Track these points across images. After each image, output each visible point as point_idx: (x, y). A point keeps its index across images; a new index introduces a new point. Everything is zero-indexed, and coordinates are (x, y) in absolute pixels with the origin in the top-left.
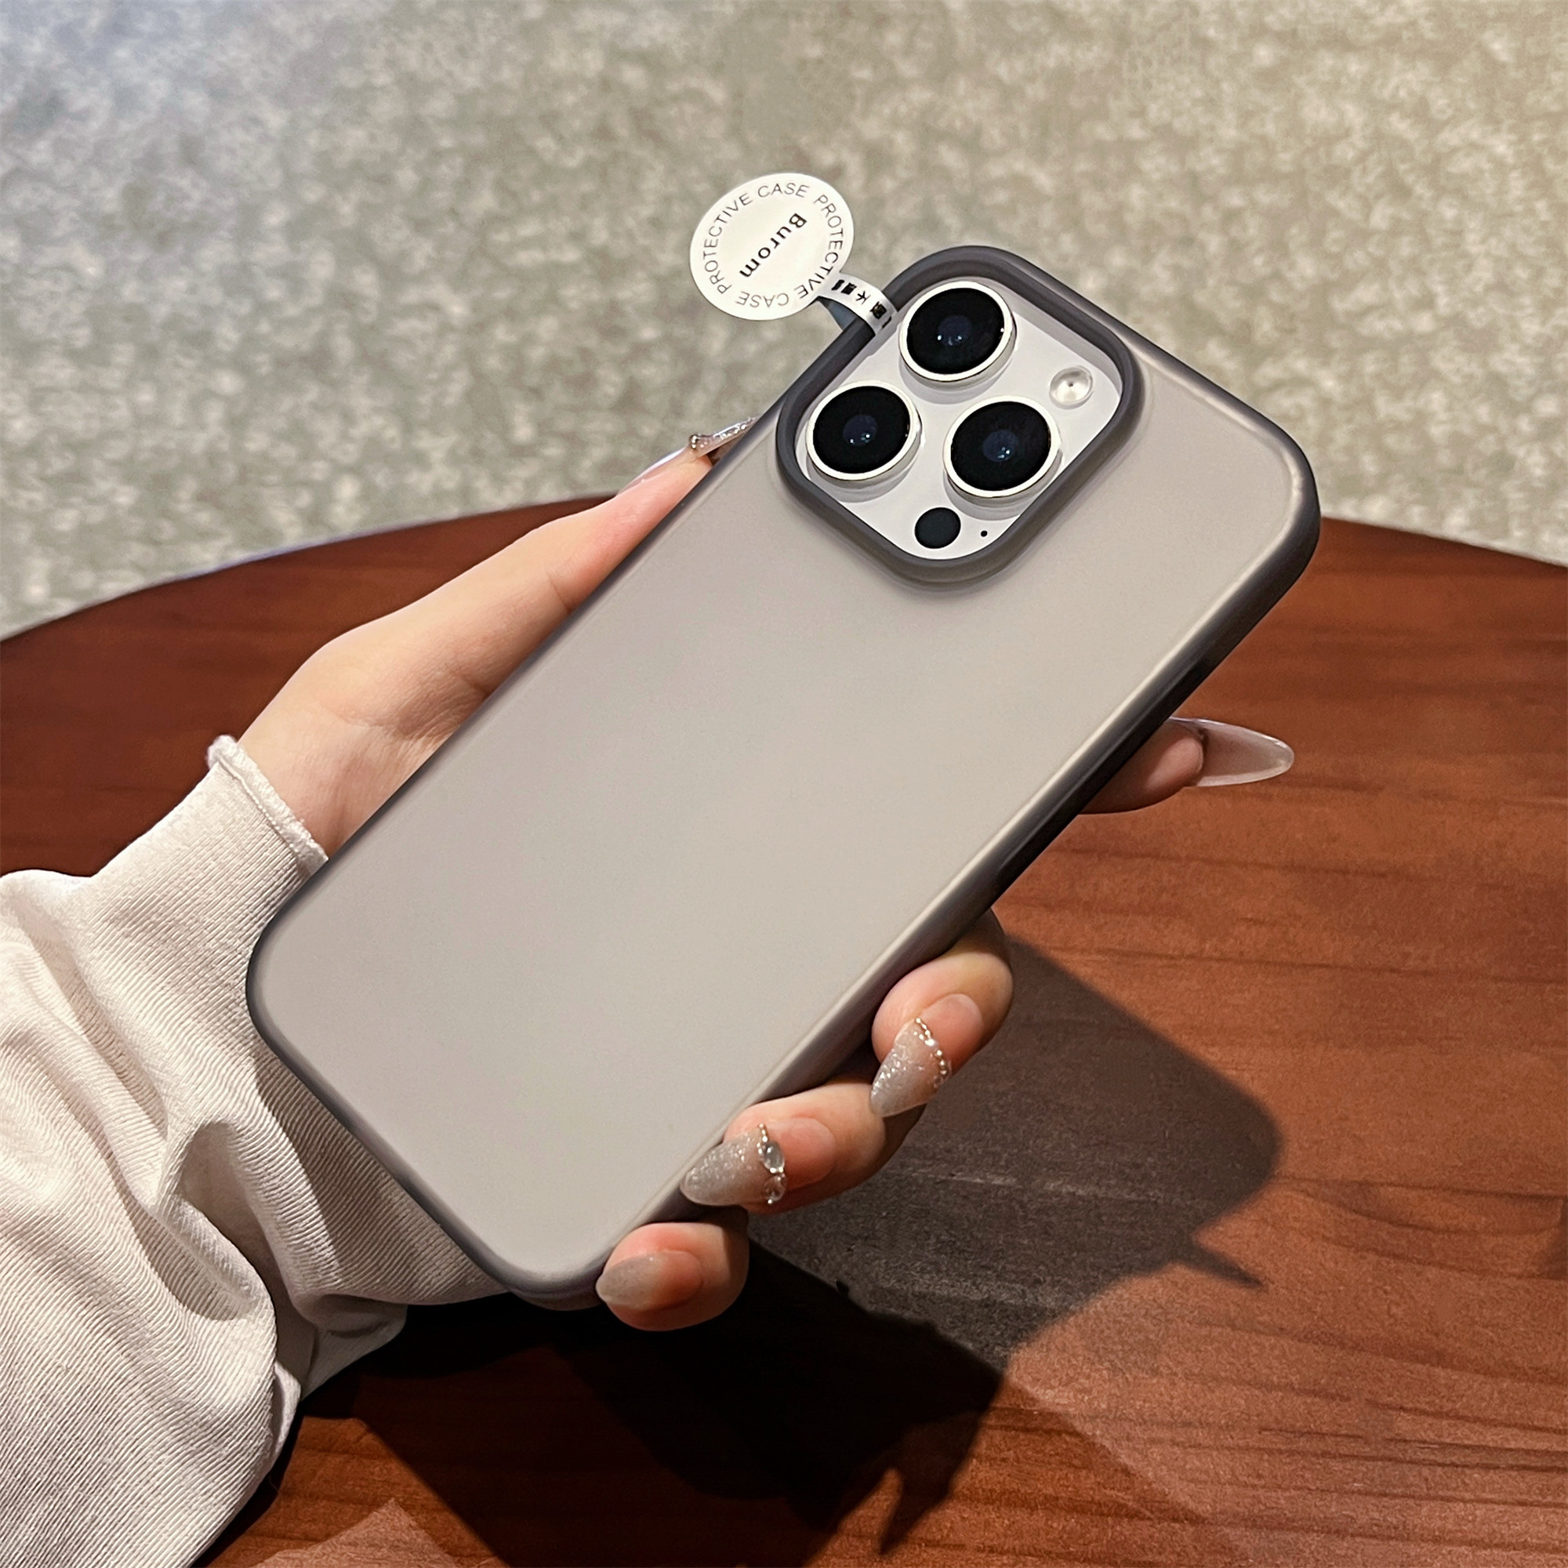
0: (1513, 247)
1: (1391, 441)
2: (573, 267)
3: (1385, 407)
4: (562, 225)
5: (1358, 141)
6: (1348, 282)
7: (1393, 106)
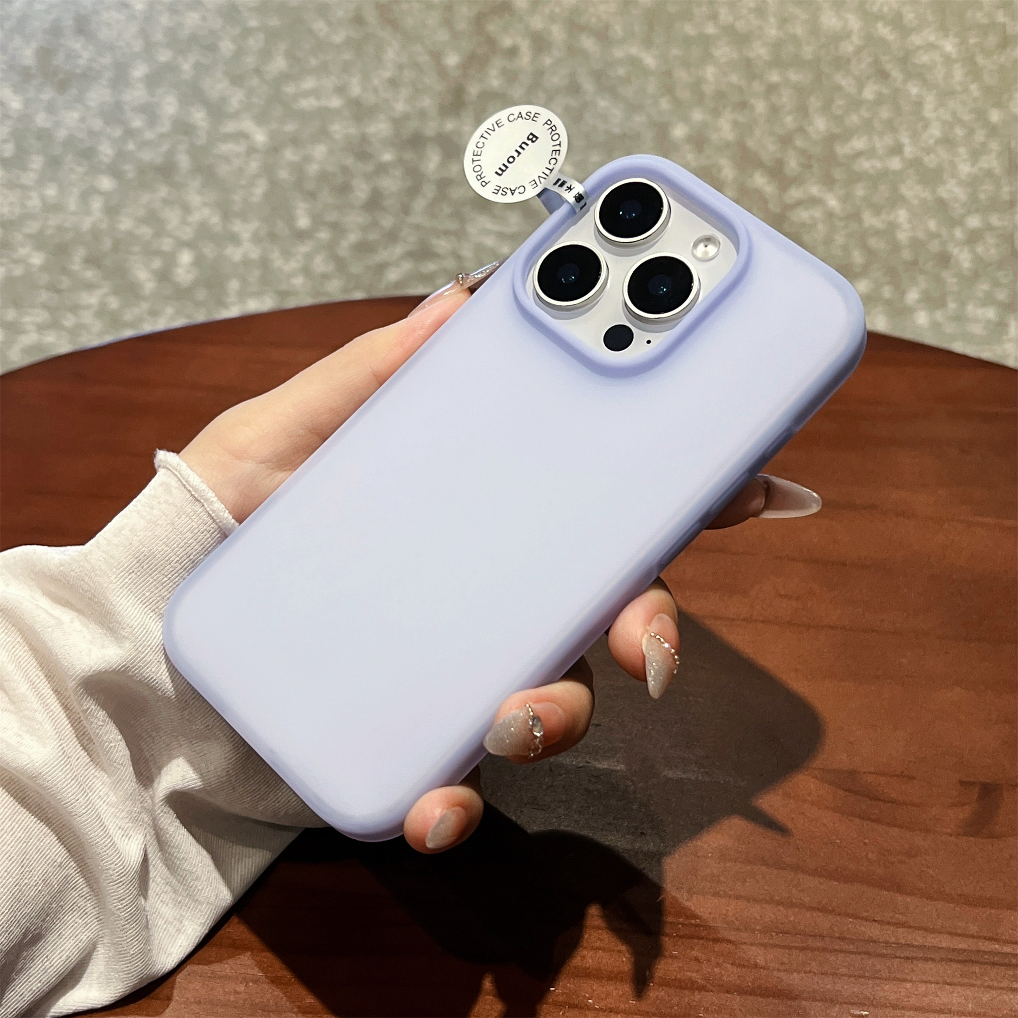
0: (954, 114)
1: (873, 242)
2: (337, 112)
3: (870, 220)
4: (329, 82)
5: (856, 40)
6: (847, 135)
7: (879, 17)
